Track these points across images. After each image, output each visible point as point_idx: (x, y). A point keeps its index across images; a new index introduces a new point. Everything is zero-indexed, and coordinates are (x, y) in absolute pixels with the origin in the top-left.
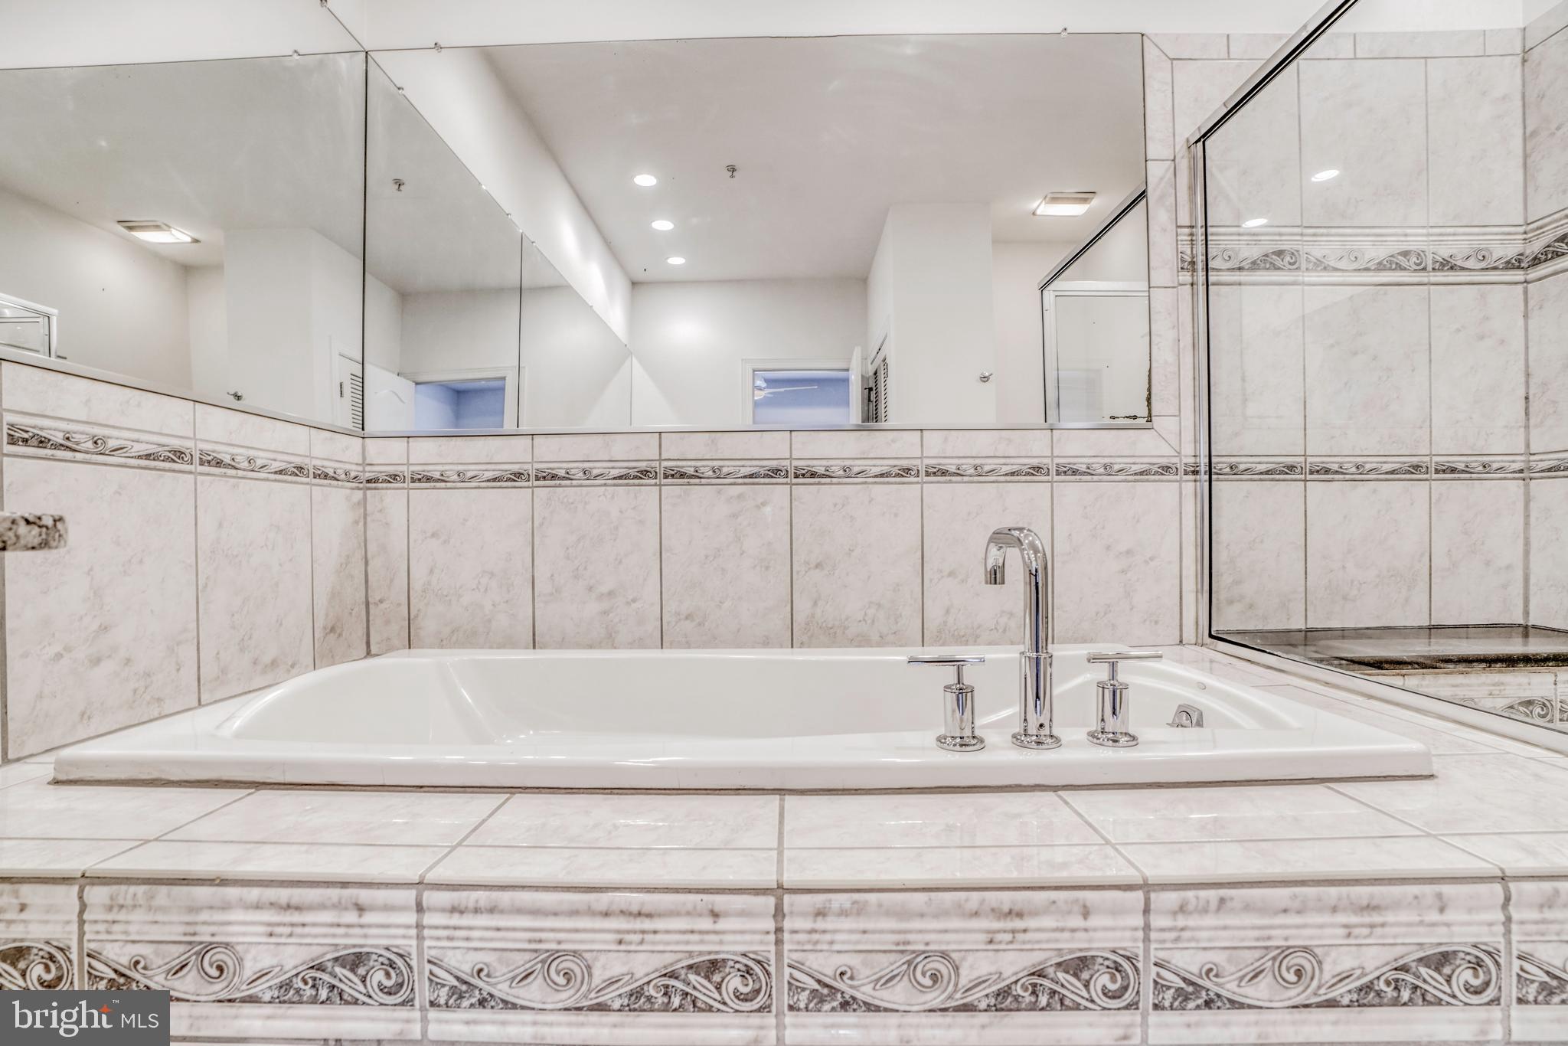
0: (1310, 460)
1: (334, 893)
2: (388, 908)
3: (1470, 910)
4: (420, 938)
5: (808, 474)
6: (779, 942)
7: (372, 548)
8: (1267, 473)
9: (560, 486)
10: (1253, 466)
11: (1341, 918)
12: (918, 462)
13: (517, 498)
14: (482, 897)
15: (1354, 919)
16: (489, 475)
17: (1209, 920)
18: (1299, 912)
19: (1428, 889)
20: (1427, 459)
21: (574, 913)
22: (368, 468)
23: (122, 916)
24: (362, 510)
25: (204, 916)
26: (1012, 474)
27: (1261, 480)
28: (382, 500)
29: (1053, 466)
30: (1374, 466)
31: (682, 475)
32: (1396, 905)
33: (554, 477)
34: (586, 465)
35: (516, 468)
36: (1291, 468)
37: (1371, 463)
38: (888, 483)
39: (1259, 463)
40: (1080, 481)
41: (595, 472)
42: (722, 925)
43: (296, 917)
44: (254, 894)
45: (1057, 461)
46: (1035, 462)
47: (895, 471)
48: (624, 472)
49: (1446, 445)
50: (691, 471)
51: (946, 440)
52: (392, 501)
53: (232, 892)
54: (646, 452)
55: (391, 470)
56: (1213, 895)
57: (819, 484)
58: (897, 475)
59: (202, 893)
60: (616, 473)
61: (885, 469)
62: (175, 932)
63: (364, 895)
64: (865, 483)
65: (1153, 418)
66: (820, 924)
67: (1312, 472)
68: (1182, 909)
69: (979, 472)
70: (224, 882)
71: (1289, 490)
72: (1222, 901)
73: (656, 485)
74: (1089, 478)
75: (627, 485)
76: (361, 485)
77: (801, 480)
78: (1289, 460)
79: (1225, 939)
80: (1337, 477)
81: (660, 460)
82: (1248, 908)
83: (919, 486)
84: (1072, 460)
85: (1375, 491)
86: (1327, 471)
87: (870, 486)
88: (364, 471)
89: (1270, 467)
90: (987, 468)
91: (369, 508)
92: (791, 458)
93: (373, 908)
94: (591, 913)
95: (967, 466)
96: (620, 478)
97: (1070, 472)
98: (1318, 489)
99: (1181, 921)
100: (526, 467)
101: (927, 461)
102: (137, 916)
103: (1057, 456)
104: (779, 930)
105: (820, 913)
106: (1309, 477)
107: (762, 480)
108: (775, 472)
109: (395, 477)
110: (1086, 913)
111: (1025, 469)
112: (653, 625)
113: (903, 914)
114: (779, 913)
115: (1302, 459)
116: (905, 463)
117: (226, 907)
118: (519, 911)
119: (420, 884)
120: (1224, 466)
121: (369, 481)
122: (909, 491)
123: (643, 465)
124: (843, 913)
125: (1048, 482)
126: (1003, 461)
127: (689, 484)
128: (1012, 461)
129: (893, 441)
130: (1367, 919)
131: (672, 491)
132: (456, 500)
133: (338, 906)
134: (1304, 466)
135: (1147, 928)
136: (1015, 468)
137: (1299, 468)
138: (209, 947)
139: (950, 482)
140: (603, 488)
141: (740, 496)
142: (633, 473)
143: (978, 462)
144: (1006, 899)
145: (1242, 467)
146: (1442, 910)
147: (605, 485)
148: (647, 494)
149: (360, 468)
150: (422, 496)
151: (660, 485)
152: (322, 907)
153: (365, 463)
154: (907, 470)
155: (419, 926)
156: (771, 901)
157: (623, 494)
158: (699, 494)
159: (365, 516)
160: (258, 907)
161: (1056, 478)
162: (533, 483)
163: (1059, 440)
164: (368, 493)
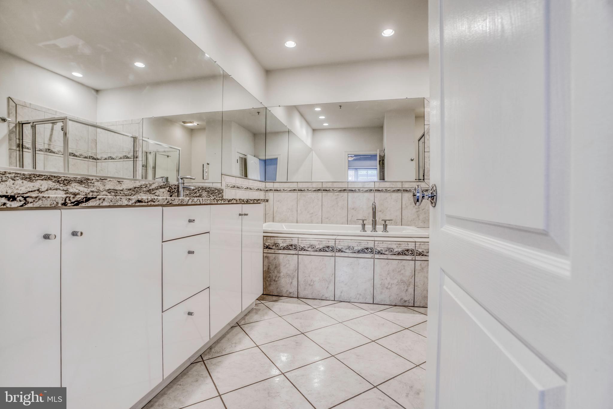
1: (289, 238)
2: (295, 240)
3: (411, 245)
4: (298, 243)
6: (335, 245)
11: (396, 245)
13: (294, 194)
14: (305, 239)
15: (398, 245)
16: (289, 190)
17: (381, 245)
18: (392, 244)
19: (406, 243)
21: (314, 241)
23: (267, 240)
25: (276, 240)
28: (268, 194)
31: (326, 190)
32: (403, 244)
33: (301, 190)
34: (308, 188)
35: (294, 189)
38: (367, 193)
40: (408, 193)
41: (309, 190)
42: (329, 242)
43: (285, 241)
44: (281, 238)
45: (403, 188)
46: (398, 189)
48: (315, 190)
50: (328, 190)
51: (380, 184)
52: (270, 194)
53: (279, 238)
54: (319, 186)
55: (271, 188)
56: (382, 242)
57: (353, 193)
58: (369, 191)
59: (276, 238)
61: (367, 190)
62: (273, 242)
63: (292, 239)
65: (425, 180)
66: (340, 243)
68: (378, 243)
69: (386, 191)
70: (278, 237)
72: (383, 243)
73: (321, 192)
74: (410, 192)
75: (316, 192)
77: (350, 192)
79: (383, 247)
81: (322, 187)
82: (386, 243)
83: (374, 193)
84: (406, 188)
87: (364, 193)
88: (265, 189)
90: (388, 190)
91: (266, 196)
92: (348, 187)
93: (293, 240)
94: (316, 241)
95: (384, 189)
96: (314, 191)
97: (406, 191)
99: (378, 244)
100: (296, 188)
101: (375, 188)
102: (269, 240)
104: (335, 243)
105: (340, 242)
107: (342, 192)
108: (345, 190)
109: (271, 190)
110: (368, 243)
111: (396, 190)
112: (320, 220)
113: (348, 242)
114: (335, 242)
116: (371, 189)
117: (278, 239)
118: (308, 240)
119: (298, 238)
121: (266, 191)
122: (372, 194)
123: (319, 188)
124: (342, 242)
125: (401, 193)
126: (392, 188)
127: (328, 192)
129: (369, 184)
130: (399, 245)
131: (324, 193)
132: (283, 194)
133: (290, 240)
135: (374, 245)
136: (394, 190)
138: (276, 243)
139: (380, 192)
141: (338, 195)
142: (317, 190)
143: (386, 188)
144: (359, 241)
146: (408, 245)
147: (311, 192)
148: (319, 194)
150: (277, 193)
152: (288, 240)
153: (265, 187)
154: (371, 190)
155: (298, 242)
156: (334, 240)
157: (315, 194)
158: (330, 194)
160: (281, 240)
161: (403, 192)
162: (297, 191)
163: (403, 184)
164: (266, 193)
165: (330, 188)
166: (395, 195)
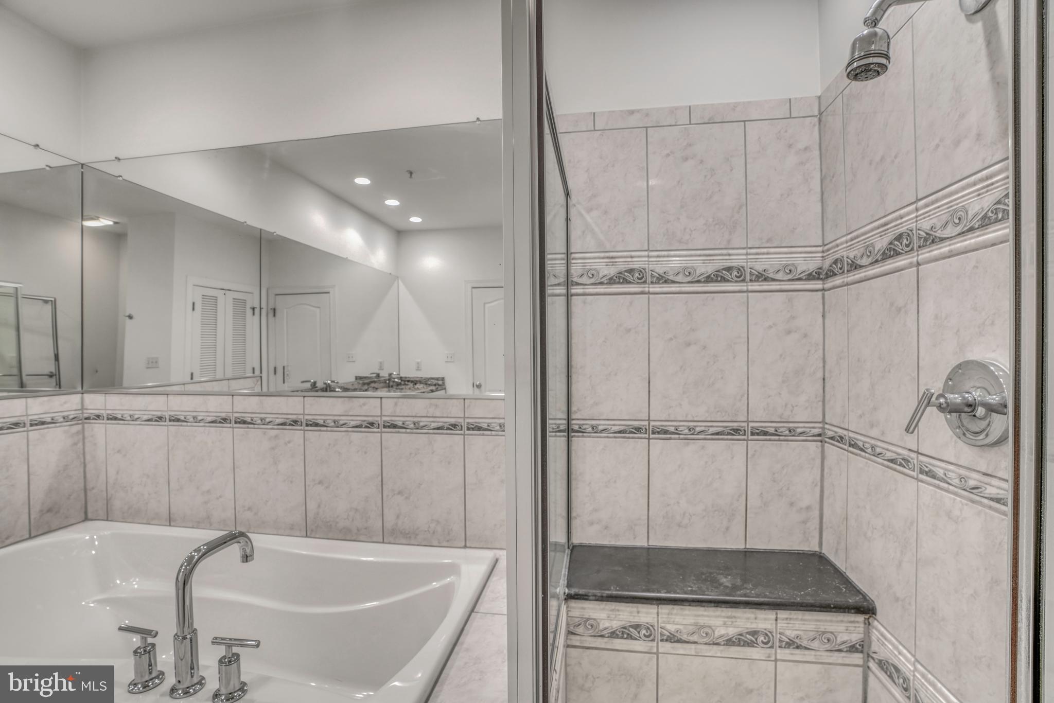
0: (652, 423)
5: (314, 425)
7: (88, 457)
8: (620, 432)
9: (181, 426)
10: (609, 427)
12: (379, 419)
16: (145, 417)
20: (745, 424)
22: (85, 411)
24: (81, 436)
26: (438, 428)
27: (615, 437)
28: (93, 430)
29: (464, 424)
30: (703, 429)
31: (244, 422)
34: (195, 414)
35: (159, 414)
36: (638, 429)
37: (701, 426)
38: (361, 432)
39: (614, 425)
41: (200, 418)
45: (467, 420)
46: (453, 421)
47: (365, 424)
48: (214, 419)
49: (760, 415)
50: (249, 420)
51: (396, 404)
52: (98, 430)
54: (225, 407)
55: (97, 412)
57: (320, 431)
58: (366, 427)
60: (210, 419)
61: (358, 423)
64: (347, 431)
67: (654, 433)
71: (637, 445)
73: (230, 427)
74: (488, 432)
75: (216, 427)
76: (80, 422)
77: (310, 428)
78: (636, 424)
80: (673, 436)
81: (233, 412)
83: (380, 434)
84: (477, 420)
85: (703, 447)
86: (666, 432)
87: (350, 433)
88: (83, 413)
89: (622, 428)
90: (422, 424)
91: (87, 434)
92: (304, 414)
95: (409, 422)
96: (212, 422)
97: (476, 428)
98: (658, 445)
100: (164, 413)
101: (384, 419)
103: (468, 418)
106: (652, 436)
107: (288, 427)
108: (295, 422)
109: (98, 417)
111: (446, 425)
115: (646, 423)
116: (370, 419)
120: (587, 426)
122: (373, 437)
123: (223, 415)
125: (461, 435)
126: (431, 419)
127: (248, 428)
128: (438, 419)
129: (364, 404)
131: (240, 431)
132: (129, 431)
134: (647, 428)
136: (440, 424)
137: (644, 430)
139: (399, 432)
140: (203, 428)
141: (276, 437)
142: (219, 419)
143: (416, 419)
145: (601, 428)
147: (204, 426)
148: (226, 432)
149: (80, 412)
150: (113, 427)
151: (233, 428)
153: (83, 408)
154: (372, 424)
157: (213, 430)
158: (254, 433)
159: (84, 438)
161: (467, 432)
162: (168, 423)
163: (469, 406)
164: (86, 425)
165: (253, 415)
166: (443, 441)
